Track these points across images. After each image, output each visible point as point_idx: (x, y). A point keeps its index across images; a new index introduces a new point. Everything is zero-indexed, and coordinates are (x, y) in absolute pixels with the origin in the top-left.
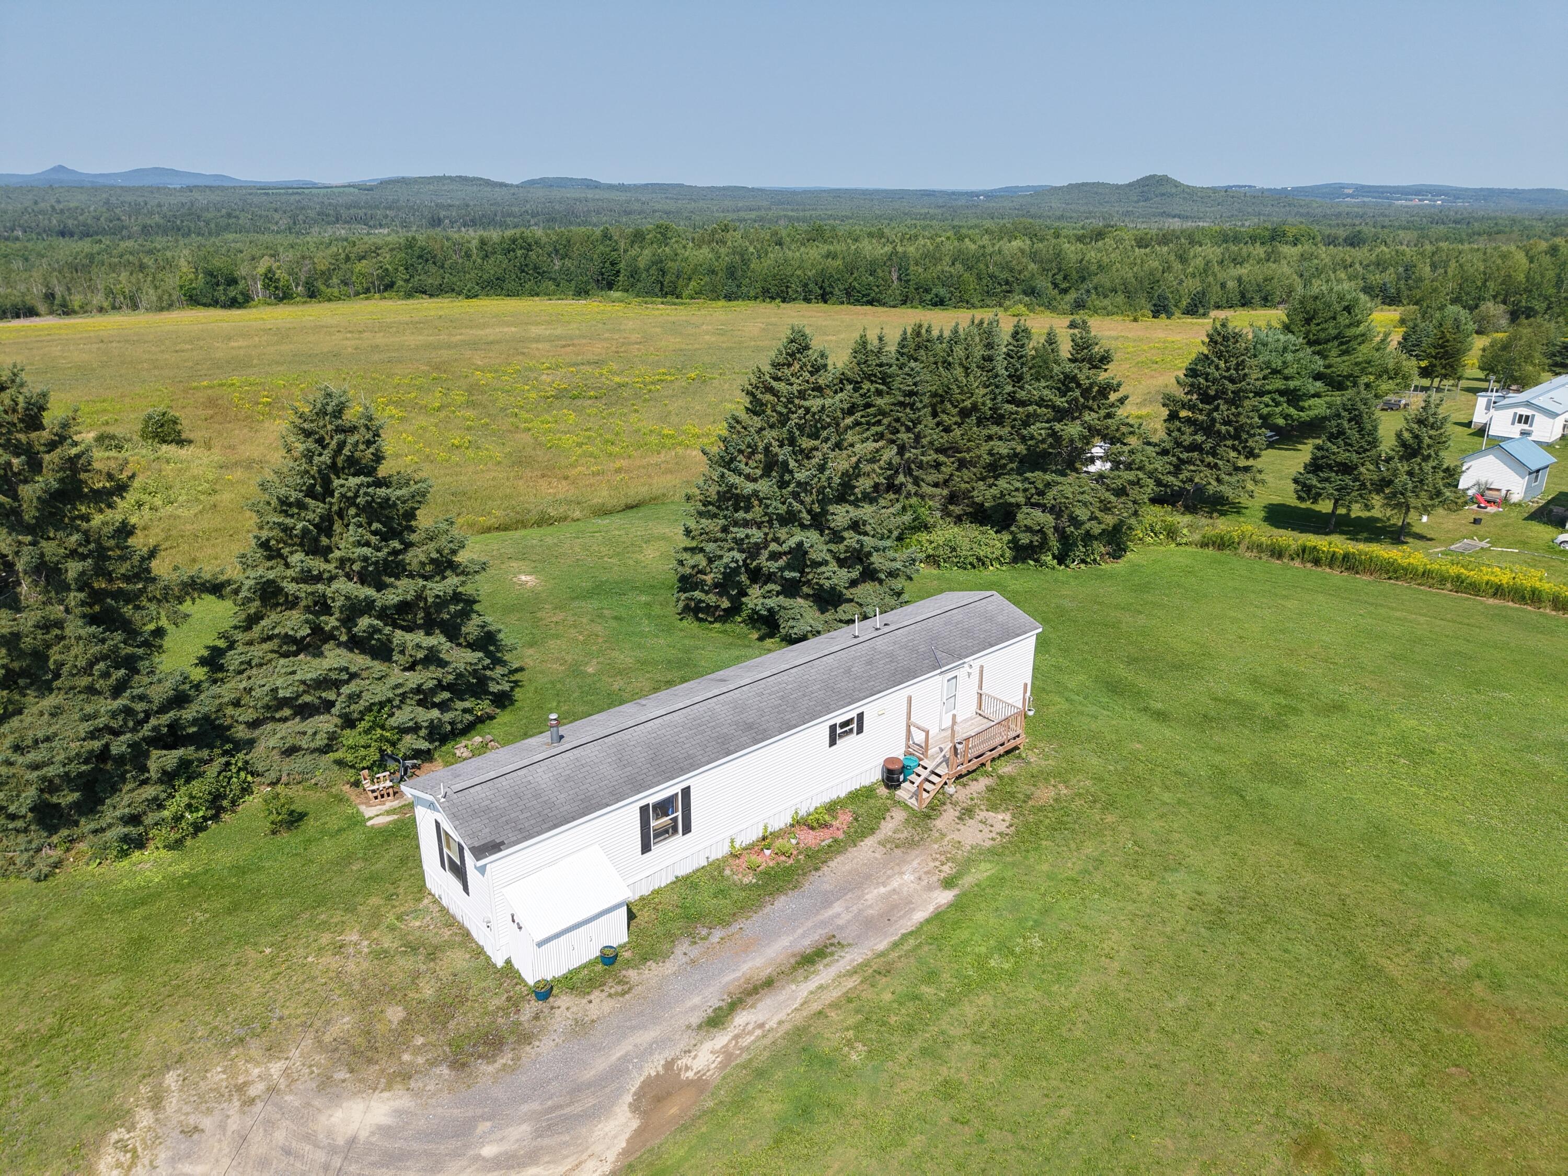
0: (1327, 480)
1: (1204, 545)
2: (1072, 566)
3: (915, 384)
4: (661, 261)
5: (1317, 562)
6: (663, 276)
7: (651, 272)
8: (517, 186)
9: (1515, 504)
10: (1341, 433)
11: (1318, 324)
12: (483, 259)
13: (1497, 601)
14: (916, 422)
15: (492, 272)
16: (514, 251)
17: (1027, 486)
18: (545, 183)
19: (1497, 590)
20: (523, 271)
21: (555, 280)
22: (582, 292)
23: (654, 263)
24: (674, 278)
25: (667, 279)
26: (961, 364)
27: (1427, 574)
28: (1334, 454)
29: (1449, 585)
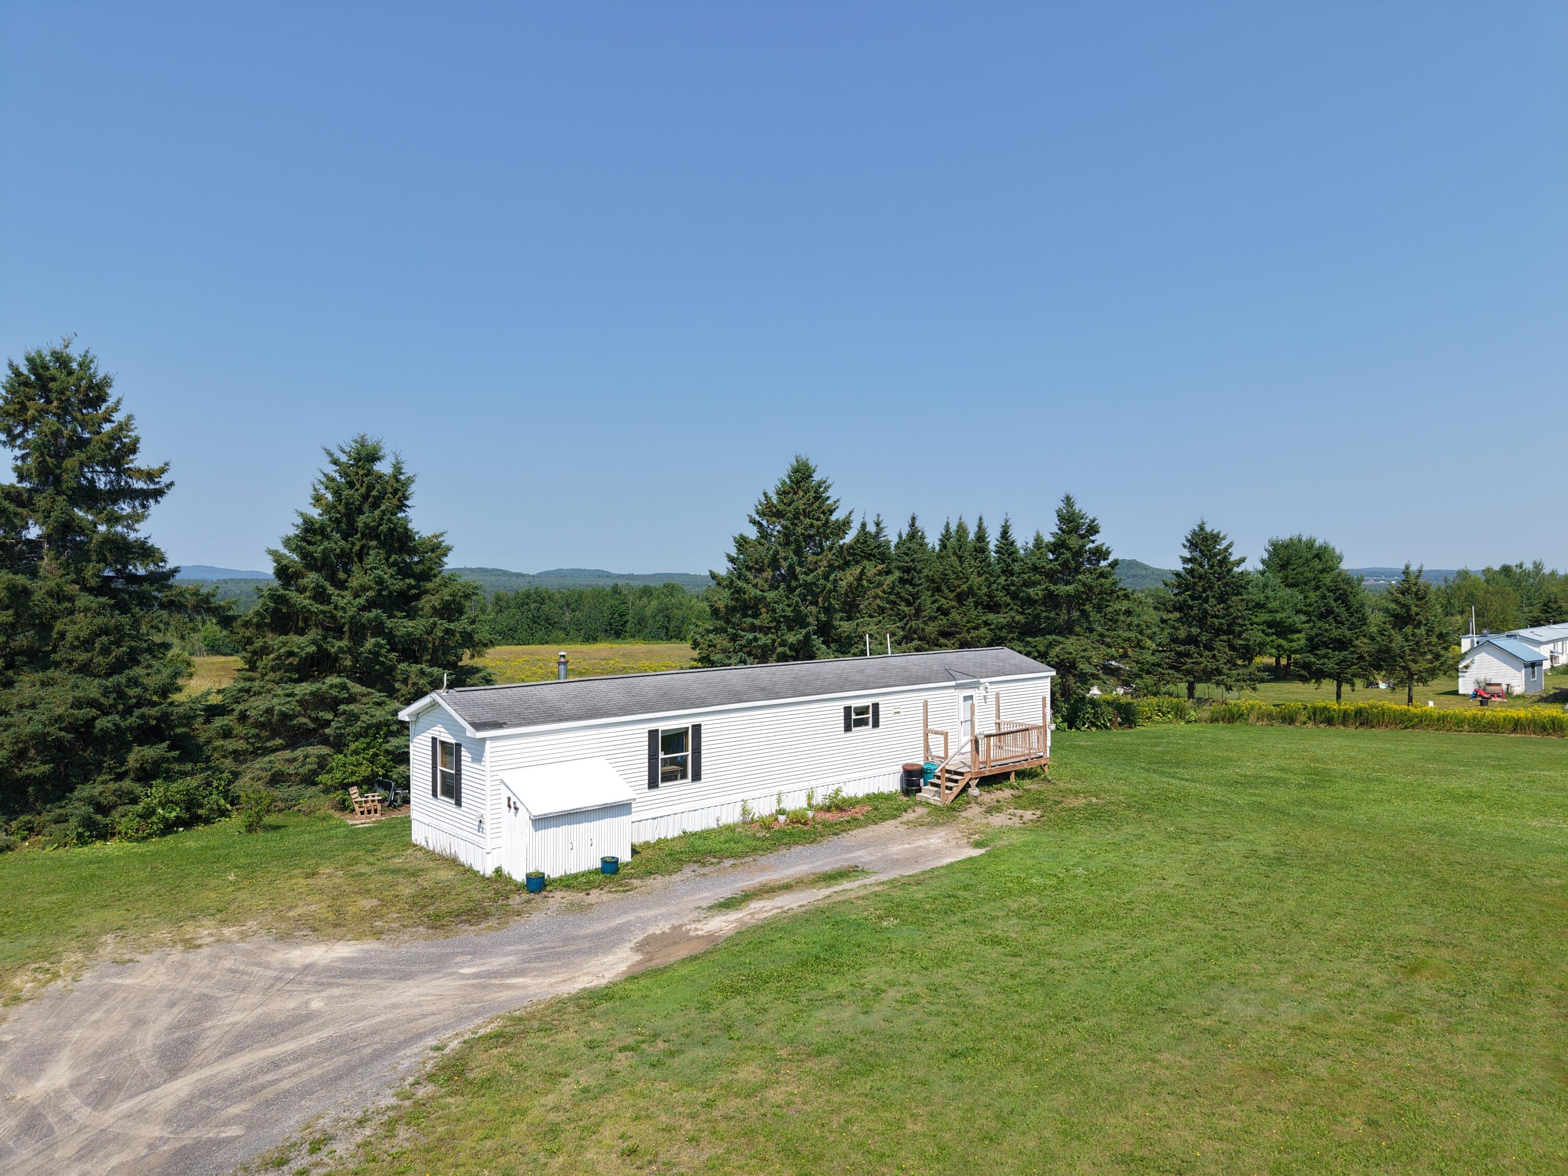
0: (1326, 656)
1: (1214, 720)
2: (1083, 729)
3: (913, 561)
4: (667, 609)
5: (1330, 721)
6: (669, 621)
7: (657, 618)
8: (533, 576)
9: (1518, 696)
10: (1330, 612)
11: (1293, 570)
12: (497, 613)
13: (1518, 735)
14: (916, 597)
15: (505, 624)
16: (527, 604)
17: (1029, 649)
18: (558, 573)
19: (1516, 725)
20: (535, 622)
21: (565, 629)
22: (591, 638)
23: (660, 611)
24: (679, 623)
25: (673, 624)
26: (954, 553)
27: (1442, 719)
28: (1327, 631)
29: (1466, 727)
